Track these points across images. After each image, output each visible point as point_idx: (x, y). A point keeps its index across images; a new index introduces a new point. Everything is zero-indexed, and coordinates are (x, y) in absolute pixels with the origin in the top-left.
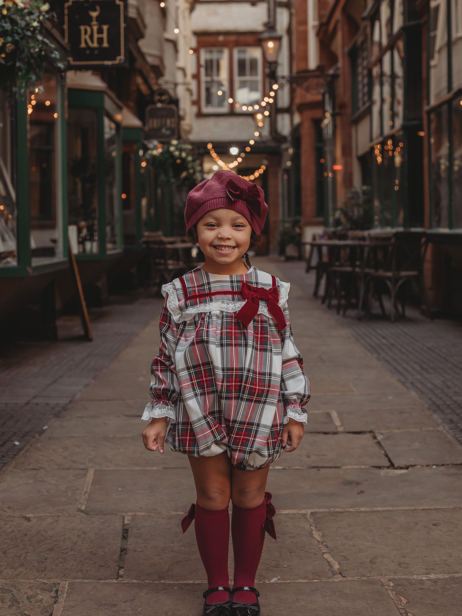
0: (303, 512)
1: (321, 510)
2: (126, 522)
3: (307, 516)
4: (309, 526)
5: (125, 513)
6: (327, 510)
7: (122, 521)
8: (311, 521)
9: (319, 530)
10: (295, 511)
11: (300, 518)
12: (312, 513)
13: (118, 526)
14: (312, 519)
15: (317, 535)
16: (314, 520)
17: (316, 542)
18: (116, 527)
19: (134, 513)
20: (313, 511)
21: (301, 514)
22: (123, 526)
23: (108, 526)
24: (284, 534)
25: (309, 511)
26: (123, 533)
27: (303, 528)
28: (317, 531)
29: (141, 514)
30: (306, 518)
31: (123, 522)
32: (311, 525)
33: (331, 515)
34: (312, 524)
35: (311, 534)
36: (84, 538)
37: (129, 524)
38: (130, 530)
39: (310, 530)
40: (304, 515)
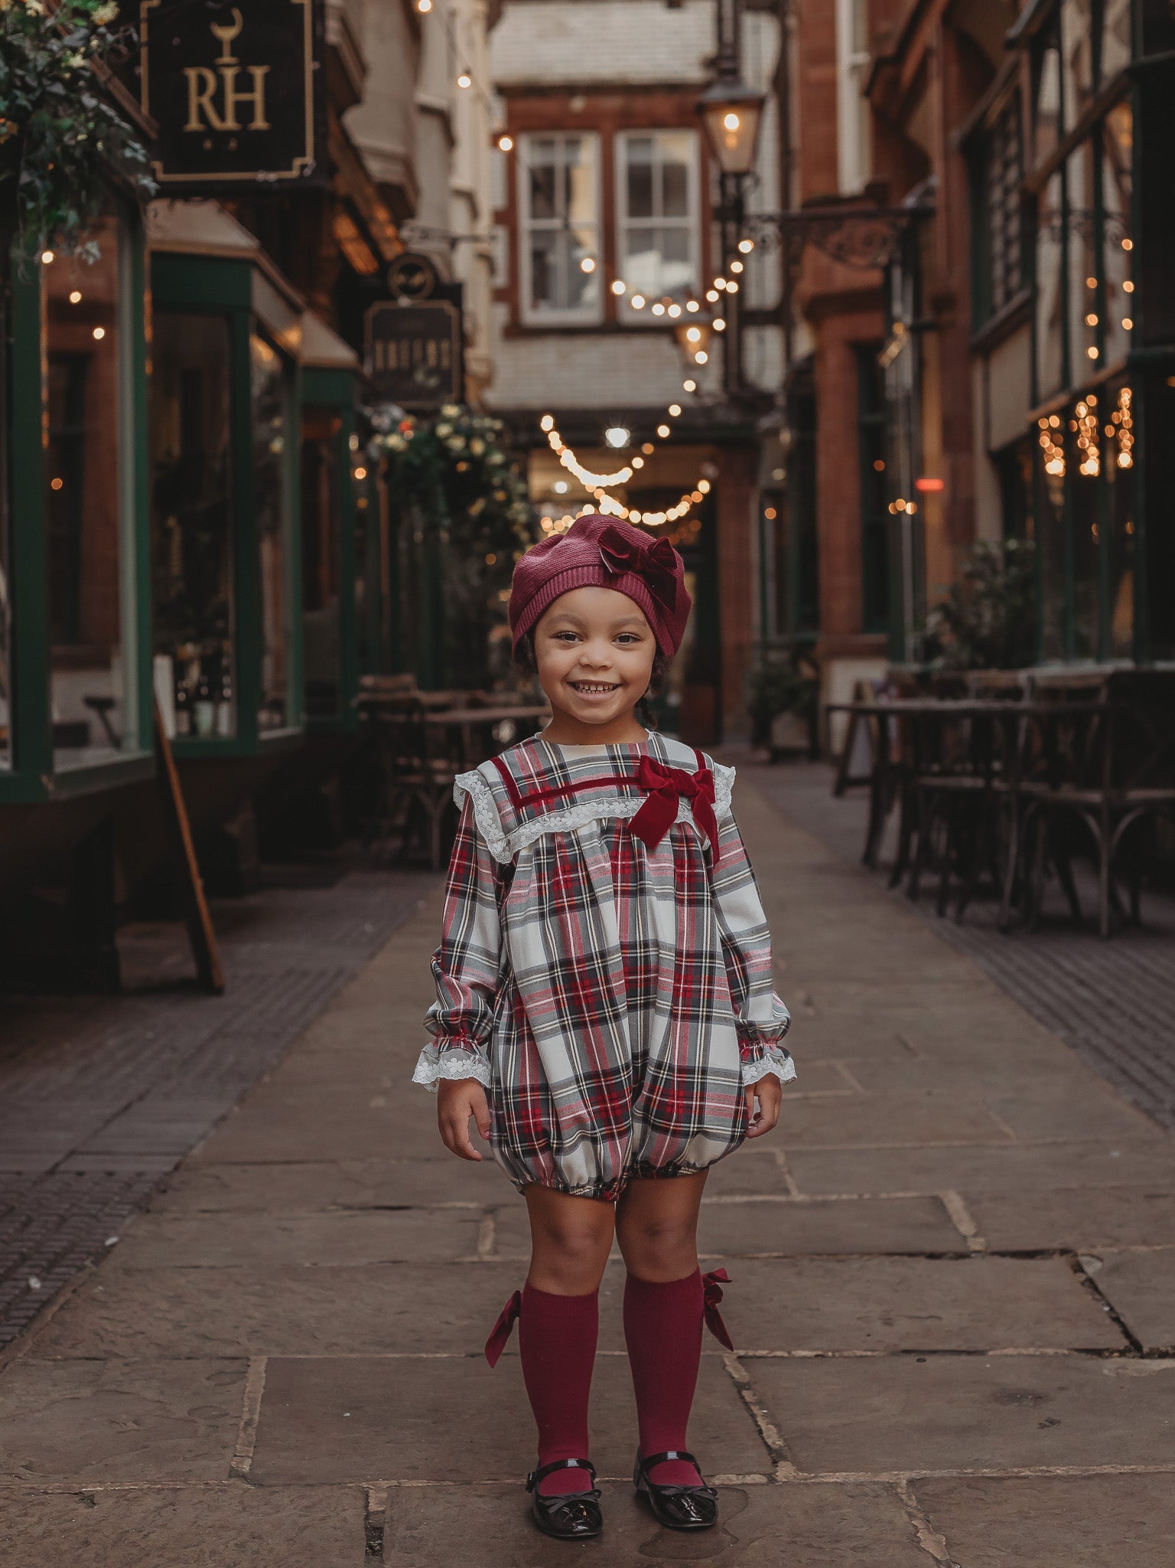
0: (885, 1477)
1: (937, 1474)
2: (373, 1507)
3: (899, 1490)
4: (906, 1518)
5: (367, 1481)
6: (955, 1473)
7: (361, 1503)
8: (910, 1503)
9: (937, 1530)
10: (863, 1477)
11: (877, 1496)
12: (911, 1482)
13: (353, 1517)
14: (914, 1497)
15: (931, 1543)
16: (919, 1501)
17: (931, 1562)
18: (345, 1520)
19: (395, 1482)
20: (914, 1475)
21: (882, 1483)
22: (367, 1518)
23: (324, 1519)
24: (837, 1541)
25: (904, 1477)
26: (369, 1538)
27: (890, 1522)
28: (930, 1533)
29: (415, 1483)
30: (897, 1494)
31: (367, 1506)
32: (910, 1515)
33: (968, 1486)
34: (915, 1512)
35: (914, 1541)
36: (257, 1552)
37: (383, 1512)
38: (387, 1529)
39: (911, 1528)
40: (891, 1487)
